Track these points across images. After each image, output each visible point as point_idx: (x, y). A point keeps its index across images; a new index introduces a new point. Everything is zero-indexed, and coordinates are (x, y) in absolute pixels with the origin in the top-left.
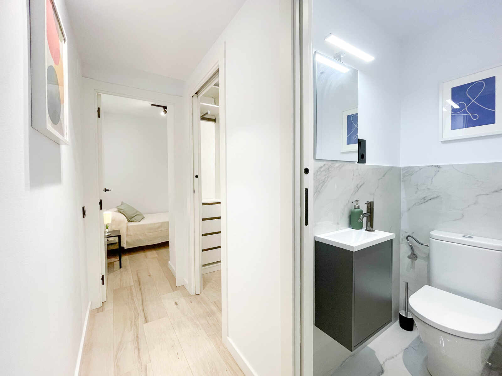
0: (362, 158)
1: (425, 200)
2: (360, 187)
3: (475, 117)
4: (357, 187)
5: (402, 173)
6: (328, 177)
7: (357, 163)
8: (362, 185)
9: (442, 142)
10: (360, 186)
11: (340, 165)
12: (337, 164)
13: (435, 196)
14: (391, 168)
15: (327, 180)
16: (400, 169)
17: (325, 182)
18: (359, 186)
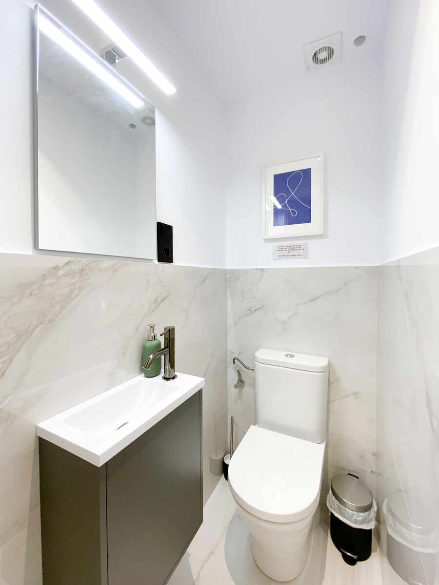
0: (165, 253)
1: (251, 311)
2: (162, 301)
3: (294, 213)
4: (157, 302)
5: (228, 277)
6: (81, 288)
7: (156, 261)
8: (166, 297)
9: (265, 239)
10: (161, 299)
11: (115, 264)
12: (107, 263)
13: (260, 306)
14: (213, 271)
15: (78, 295)
16: (225, 272)
17: (72, 300)
18: (159, 300)
